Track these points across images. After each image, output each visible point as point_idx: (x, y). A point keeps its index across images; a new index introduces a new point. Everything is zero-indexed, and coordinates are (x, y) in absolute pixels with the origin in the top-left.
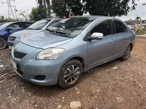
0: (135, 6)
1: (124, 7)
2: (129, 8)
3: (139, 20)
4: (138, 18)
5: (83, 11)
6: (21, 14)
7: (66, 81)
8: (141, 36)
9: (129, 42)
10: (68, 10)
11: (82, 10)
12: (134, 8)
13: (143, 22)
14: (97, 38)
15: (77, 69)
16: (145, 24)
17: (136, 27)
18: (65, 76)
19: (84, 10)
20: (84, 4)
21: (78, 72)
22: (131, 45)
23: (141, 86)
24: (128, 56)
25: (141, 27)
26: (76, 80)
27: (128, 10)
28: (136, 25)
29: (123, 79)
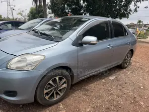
0: (137, 9)
1: (126, 10)
2: (130, 10)
3: (141, 23)
4: (140, 22)
5: (83, 13)
6: (19, 13)
7: (47, 98)
8: (142, 40)
9: (130, 47)
10: (67, 11)
11: (82, 11)
12: (136, 10)
13: (145, 26)
14: (89, 43)
15: (63, 81)
16: (147, 28)
17: (138, 31)
18: (45, 92)
19: (84, 11)
20: (84, 5)
21: (65, 85)
22: (132, 51)
23: (142, 103)
24: (128, 64)
25: (143, 30)
26: (61, 95)
27: (130, 13)
28: (138, 28)
29: (121, 94)
